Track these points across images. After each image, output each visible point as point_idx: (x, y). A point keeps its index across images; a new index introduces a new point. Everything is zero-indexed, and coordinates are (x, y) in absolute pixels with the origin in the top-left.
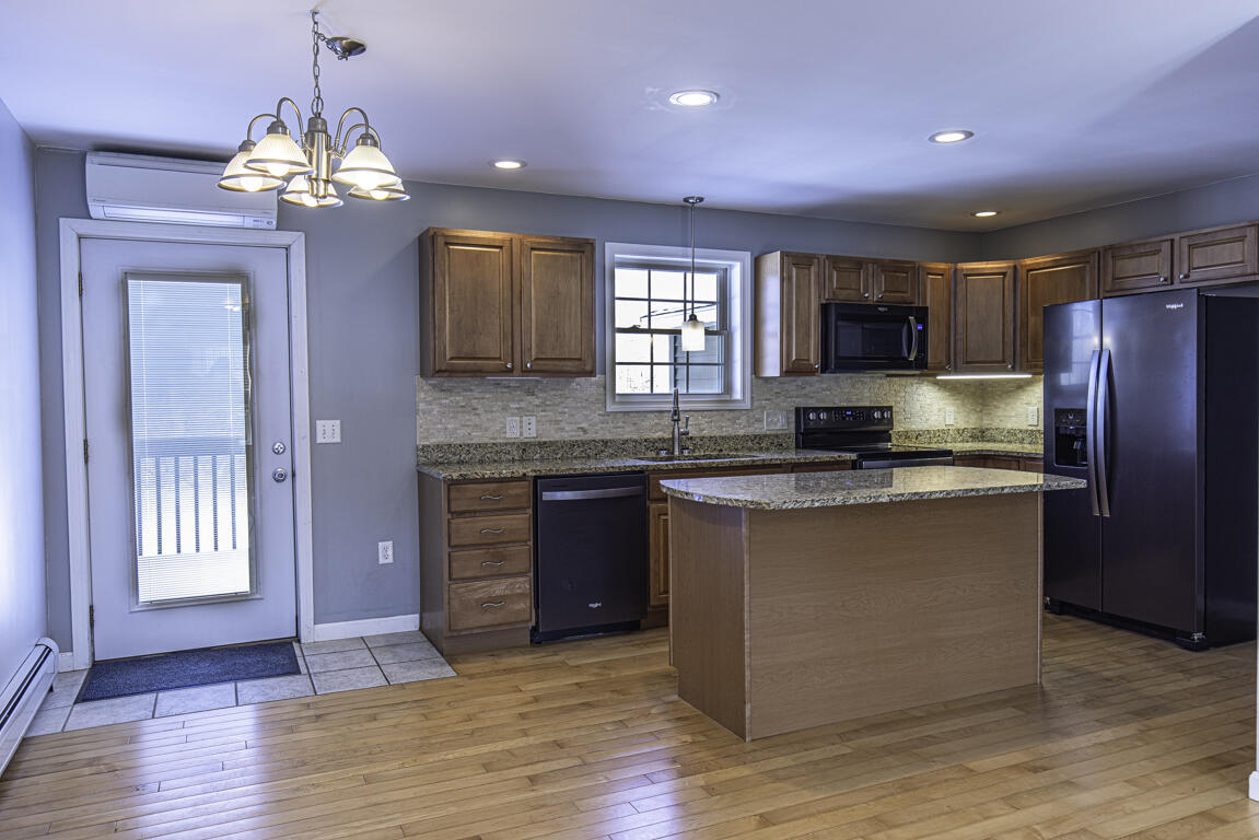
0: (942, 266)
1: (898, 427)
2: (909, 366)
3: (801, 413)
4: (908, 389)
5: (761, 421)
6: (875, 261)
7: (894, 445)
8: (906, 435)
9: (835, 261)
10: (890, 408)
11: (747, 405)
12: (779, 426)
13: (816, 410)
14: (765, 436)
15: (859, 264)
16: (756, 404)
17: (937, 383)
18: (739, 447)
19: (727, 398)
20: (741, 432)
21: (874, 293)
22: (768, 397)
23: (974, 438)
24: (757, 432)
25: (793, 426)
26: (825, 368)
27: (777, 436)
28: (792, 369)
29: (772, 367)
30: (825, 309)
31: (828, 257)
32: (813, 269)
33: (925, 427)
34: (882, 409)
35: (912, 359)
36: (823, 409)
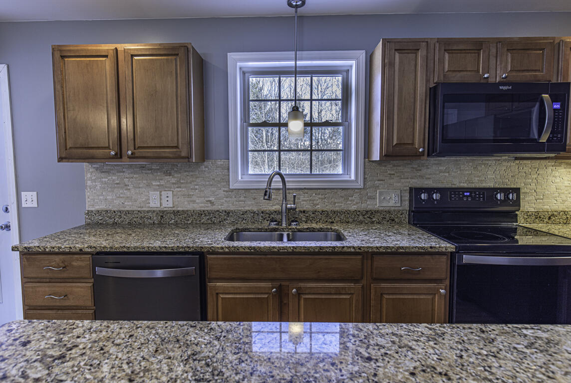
1: (528, 205)
3: (415, 192)
4: (541, 172)
5: (374, 198)
6: (498, 42)
10: (517, 191)
11: (360, 184)
12: (392, 203)
13: (430, 191)
14: (377, 212)
15: (478, 45)
16: (369, 184)
18: (351, 220)
20: (353, 208)
21: (497, 73)
22: (382, 178)
24: (370, 207)
25: (406, 204)
26: (432, 152)
27: (389, 212)
28: (389, 156)
29: (376, 156)
32: (421, 55)
33: (561, 207)
34: (506, 191)
35: (542, 140)
36: (438, 190)
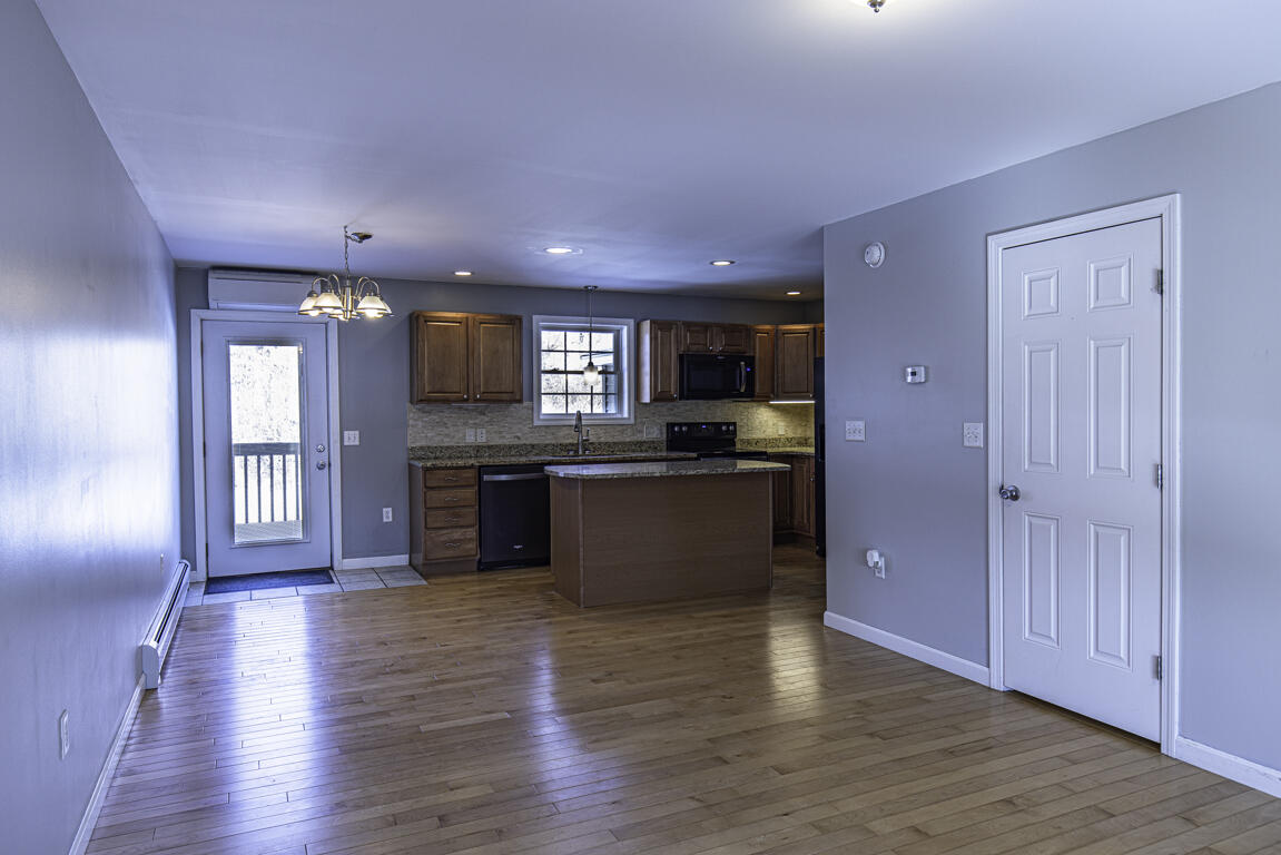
0: (768, 327)
1: (741, 435)
2: (741, 395)
3: (670, 426)
4: (750, 410)
5: (641, 432)
6: (718, 325)
7: (739, 447)
8: (748, 442)
9: (688, 325)
10: (734, 424)
11: (632, 421)
12: (654, 436)
13: (680, 425)
14: (645, 442)
15: (706, 327)
16: (639, 420)
17: (771, 406)
18: (626, 450)
19: (619, 416)
20: (628, 440)
21: (717, 346)
22: (647, 416)
23: (800, 444)
24: (639, 439)
25: (665, 436)
26: (682, 397)
27: (653, 442)
28: (658, 397)
29: (646, 398)
30: (681, 357)
31: (684, 323)
32: (673, 332)
33: (762, 436)
34: (728, 424)
35: (742, 391)
36: (686, 424)
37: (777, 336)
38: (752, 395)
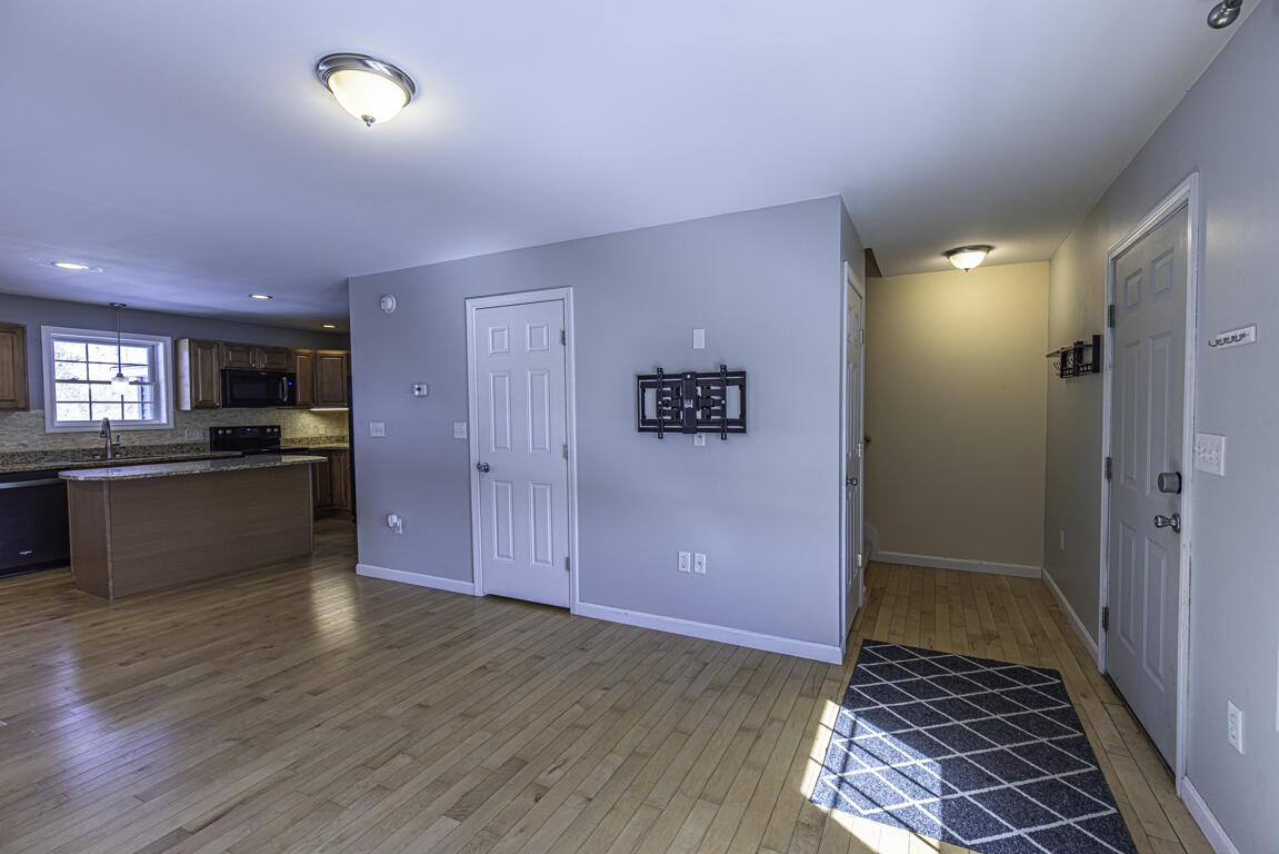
0: (307, 351)
1: (285, 436)
2: (284, 404)
3: (214, 430)
6: (260, 347)
7: (283, 445)
8: (292, 441)
9: (230, 346)
10: (279, 427)
11: (172, 426)
12: (197, 438)
13: (224, 429)
14: (186, 444)
15: (249, 348)
16: (179, 425)
17: (312, 412)
18: (165, 452)
19: (157, 422)
20: (166, 443)
21: (260, 364)
22: (188, 422)
23: (338, 441)
24: (180, 442)
25: (208, 439)
26: (225, 405)
27: (196, 444)
28: (198, 406)
29: (187, 406)
30: (223, 372)
31: (226, 344)
32: (214, 350)
33: (305, 436)
34: (272, 427)
35: (285, 399)
36: (229, 428)
37: (315, 359)
38: (292, 403)
